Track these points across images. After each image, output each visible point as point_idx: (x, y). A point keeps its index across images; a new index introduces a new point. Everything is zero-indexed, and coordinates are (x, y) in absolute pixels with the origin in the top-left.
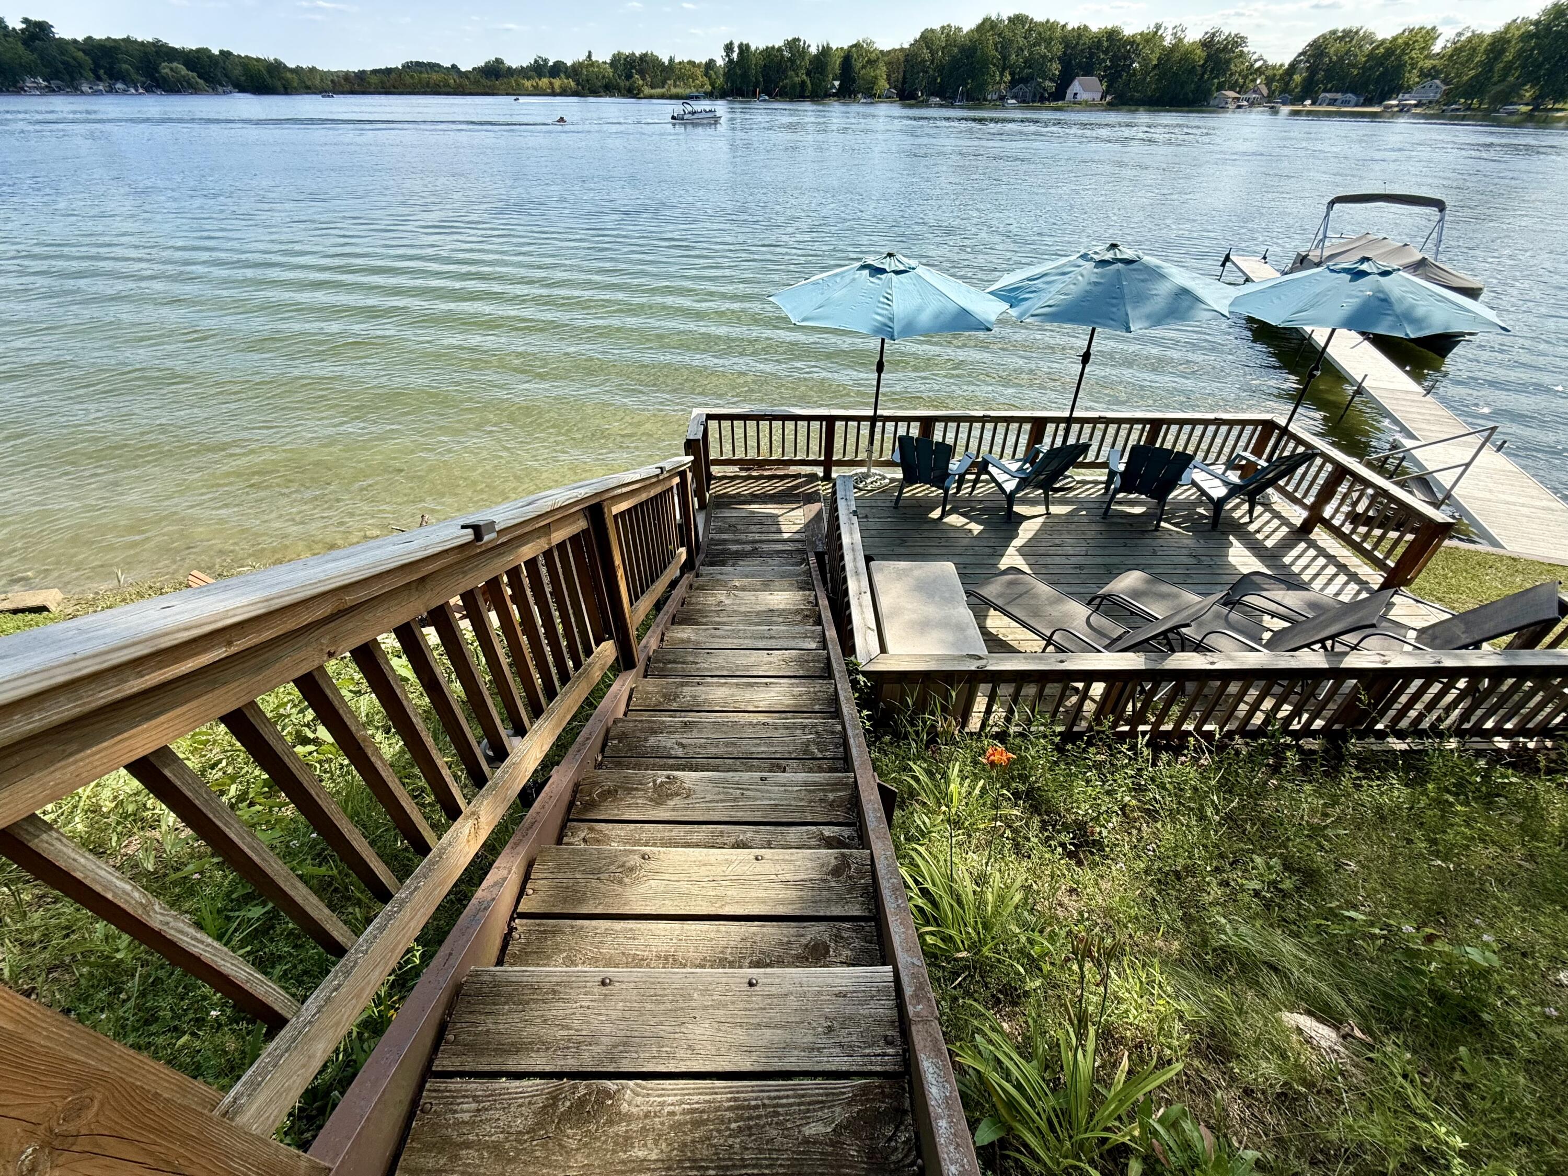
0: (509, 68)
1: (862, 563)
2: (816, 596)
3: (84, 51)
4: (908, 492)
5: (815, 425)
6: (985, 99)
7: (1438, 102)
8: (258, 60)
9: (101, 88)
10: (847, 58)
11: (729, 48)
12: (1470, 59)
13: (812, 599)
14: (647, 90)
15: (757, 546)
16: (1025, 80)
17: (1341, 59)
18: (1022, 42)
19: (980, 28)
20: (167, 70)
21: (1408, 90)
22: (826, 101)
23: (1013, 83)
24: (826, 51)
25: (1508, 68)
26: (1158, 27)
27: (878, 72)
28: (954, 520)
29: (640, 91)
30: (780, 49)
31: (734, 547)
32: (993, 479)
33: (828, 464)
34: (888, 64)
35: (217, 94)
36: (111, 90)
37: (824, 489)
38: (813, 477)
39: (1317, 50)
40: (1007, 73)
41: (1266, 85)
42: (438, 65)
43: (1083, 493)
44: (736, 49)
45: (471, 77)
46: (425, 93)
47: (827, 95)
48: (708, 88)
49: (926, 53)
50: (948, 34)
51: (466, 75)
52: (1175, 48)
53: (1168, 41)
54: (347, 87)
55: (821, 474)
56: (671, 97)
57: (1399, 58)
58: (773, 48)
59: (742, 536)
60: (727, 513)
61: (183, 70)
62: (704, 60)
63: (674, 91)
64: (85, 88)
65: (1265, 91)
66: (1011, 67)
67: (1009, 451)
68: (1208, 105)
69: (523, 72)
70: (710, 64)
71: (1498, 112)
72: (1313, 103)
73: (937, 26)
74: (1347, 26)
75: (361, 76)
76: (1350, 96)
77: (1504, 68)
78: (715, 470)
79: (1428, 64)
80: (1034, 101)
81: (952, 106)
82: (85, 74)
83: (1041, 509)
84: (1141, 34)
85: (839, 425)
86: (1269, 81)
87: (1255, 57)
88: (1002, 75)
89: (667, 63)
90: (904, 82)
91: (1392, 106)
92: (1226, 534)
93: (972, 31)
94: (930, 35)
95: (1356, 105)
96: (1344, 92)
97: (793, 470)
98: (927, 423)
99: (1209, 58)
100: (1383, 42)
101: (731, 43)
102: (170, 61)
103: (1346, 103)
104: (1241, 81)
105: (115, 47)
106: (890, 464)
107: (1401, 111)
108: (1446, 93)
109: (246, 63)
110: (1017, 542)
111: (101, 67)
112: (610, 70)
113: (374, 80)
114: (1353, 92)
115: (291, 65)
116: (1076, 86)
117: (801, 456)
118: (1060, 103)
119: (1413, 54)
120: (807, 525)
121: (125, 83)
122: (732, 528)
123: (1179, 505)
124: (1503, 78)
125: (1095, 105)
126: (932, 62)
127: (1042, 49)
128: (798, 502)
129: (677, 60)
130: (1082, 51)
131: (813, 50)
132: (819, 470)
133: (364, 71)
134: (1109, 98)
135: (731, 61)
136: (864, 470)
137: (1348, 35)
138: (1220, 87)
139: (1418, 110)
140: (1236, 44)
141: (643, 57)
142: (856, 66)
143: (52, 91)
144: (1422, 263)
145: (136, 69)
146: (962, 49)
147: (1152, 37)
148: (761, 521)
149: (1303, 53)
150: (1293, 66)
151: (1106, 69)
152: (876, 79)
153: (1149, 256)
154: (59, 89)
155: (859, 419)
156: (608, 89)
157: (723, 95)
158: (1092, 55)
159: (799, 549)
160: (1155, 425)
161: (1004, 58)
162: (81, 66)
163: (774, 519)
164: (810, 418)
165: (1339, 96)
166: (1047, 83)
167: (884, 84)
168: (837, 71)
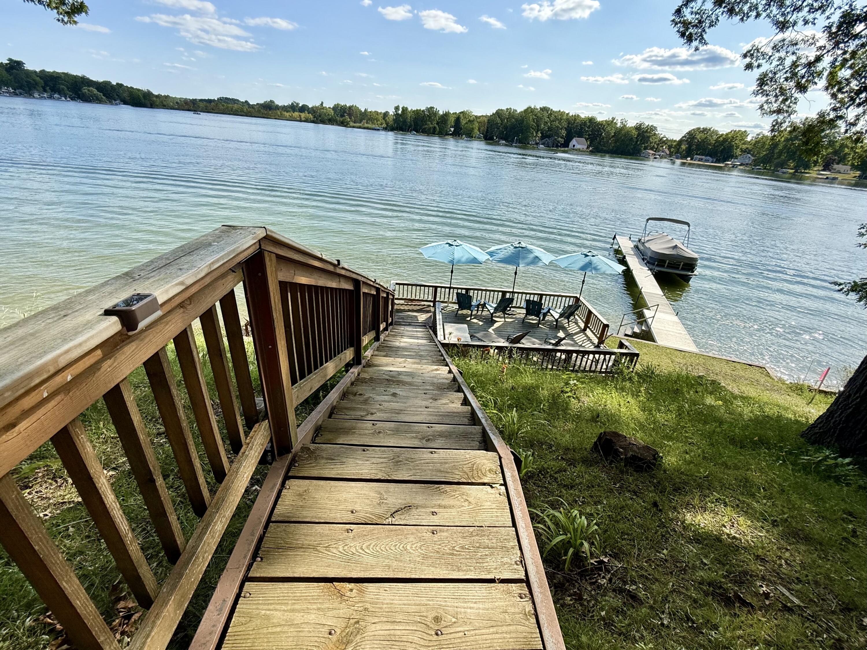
0: (277, 106)
1: (441, 323)
3: (40, 77)
4: (460, 312)
5: (431, 288)
6: (528, 144)
7: (750, 164)
8: (139, 90)
9: (45, 95)
10: (458, 118)
11: (397, 108)
12: (763, 147)
14: (352, 124)
15: (411, 323)
16: (549, 137)
17: (703, 141)
18: (547, 119)
19: (526, 111)
20: (86, 91)
21: (736, 158)
22: (447, 137)
23: (543, 137)
24: (447, 115)
25: (781, 153)
26: (613, 119)
27: (474, 126)
28: (475, 321)
29: (348, 124)
30: (423, 111)
32: (488, 310)
33: (434, 302)
34: (479, 123)
35: (112, 104)
36: (51, 97)
37: (432, 309)
38: (429, 306)
39: (691, 136)
40: (539, 132)
41: (669, 149)
42: (238, 100)
43: (518, 316)
44: (401, 109)
45: (256, 107)
46: (229, 114)
47: (447, 134)
48: (384, 125)
49: (498, 120)
50: (510, 113)
51: (253, 106)
52: (621, 129)
53: (619, 125)
54: (186, 107)
56: (364, 128)
57: (730, 143)
58: (420, 110)
59: (405, 320)
60: (400, 314)
61: (95, 91)
62: (383, 111)
63: (366, 125)
64: (36, 95)
65: (668, 152)
66: (541, 130)
68: (640, 156)
69: (285, 108)
70: (386, 114)
71: (778, 171)
72: (692, 159)
73: (504, 108)
74: (705, 126)
75: (194, 102)
76: (709, 158)
77: (779, 152)
78: (397, 302)
79: (744, 147)
80: (553, 147)
81: (511, 146)
82: (38, 88)
83: (503, 320)
84: (606, 121)
85: (439, 289)
86: (670, 147)
87: (662, 136)
88: (537, 133)
89: (363, 111)
90: (487, 132)
91: (728, 164)
92: (559, 330)
93: (522, 112)
94: (500, 112)
95: (712, 162)
96: (707, 156)
97: (423, 303)
98: (467, 290)
99: (639, 135)
100: (722, 135)
101: (398, 106)
102: (89, 86)
103: (707, 161)
104: (656, 146)
105: (58, 77)
106: (454, 303)
107: (733, 167)
108: (754, 161)
109: (131, 91)
110: (493, 328)
111: (47, 85)
112: (332, 112)
113: (202, 105)
114: (711, 156)
115: (156, 93)
116: (574, 142)
117: (426, 299)
118: (566, 149)
119: (736, 142)
120: (426, 319)
121: (59, 94)
122: (403, 318)
123: (548, 321)
124: (779, 157)
125: (584, 151)
126: (502, 124)
127: (557, 124)
128: (424, 312)
129: (369, 110)
130: (577, 126)
131: (441, 113)
132: (432, 304)
133: (196, 99)
134: (591, 149)
135: (398, 114)
136: (446, 305)
137: (705, 131)
138: (645, 148)
139: (741, 167)
140: (652, 130)
141: (350, 108)
142: (463, 122)
143: (16, 95)
144: (676, 247)
145: (68, 88)
146: (517, 120)
147: (611, 123)
148: (412, 317)
149: (685, 136)
150: (681, 142)
151: (589, 135)
152: (473, 129)
153: (530, 247)
154: (21, 94)
155: (445, 288)
156: (331, 121)
157: (392, 129)
158: (582, 128)
159: (424, 325)
160: (541, 295)
161: (538, 126)
162: (36, 84)
163: (416, 317)
164: (429, 286)
165: (703, 157)
166: (560, 139)
167: (477, 132)
168: (453, 123)
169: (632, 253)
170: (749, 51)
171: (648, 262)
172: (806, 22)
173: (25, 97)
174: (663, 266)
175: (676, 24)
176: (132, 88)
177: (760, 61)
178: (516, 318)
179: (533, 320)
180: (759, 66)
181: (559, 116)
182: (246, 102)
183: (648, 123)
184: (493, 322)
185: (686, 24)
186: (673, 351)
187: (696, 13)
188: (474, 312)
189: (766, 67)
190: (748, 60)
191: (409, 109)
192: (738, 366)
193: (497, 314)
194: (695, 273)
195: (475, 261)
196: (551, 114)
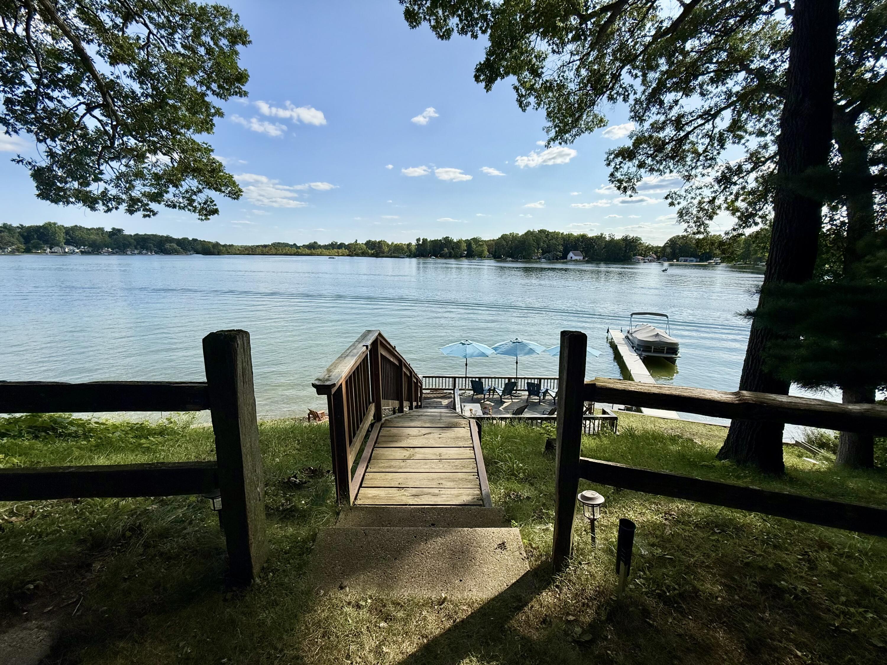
0: (320, 245)
1: (459, 403)
3: (134, 239)
4: (475, 397)
5: (451, 379)
6: (532, 259)
8: (209, 242)
9: (136, 252)
10: (468, 243)
11: (418, 240)
14: (381, 255)
16: (549, 252)
17: (684, 245)
18: (545, 239)
19: (526, 234)
20: (168, 246)
21: (717, 257)
22: (461, 259)
23: (543, 254)
24: (459, 242)
26: (602, 234)
27: (484, 248)
28: (488, 402)
29: (378, 255)
30: (440, 240)
33: (454, 390)
34: (488, 246)
35: (187, 254)
36: (140, 253)
37: (453, 396)
38: (451, 393)
39: (672, 243)
40: (540, 249)
41: (655, 254)
43: (523, 397)
44: (421, 241)
45: (302, 248)
47: (462, 256)
48: (408, 254)
49: (504, 242)
50: (513, 236)
51: (300, 247)
52: (610, 242)
53: (607, 239)
56: (393, 257)
58: (438, 240)
61: (175, 246)
62: (407, 243)
63: (394, 255)
64: (129, 253)
65: (655, 257)
66: (541, 247)
67: (500, 385)
68: (631, 261)
69: (326, 247)
70: (409, 245)
72: (677, 261)
73: (508, 233)
76: (692, 259)
78: (424, 391)
80: (553, 260)
81: (517, 261)
82: (131, 247)
83: (510, 400)
84: (596, 236)
85: (457, 379)
86: (656, 252)
87: (647, 244)
88: (538, 250)
89: (390, 244)
90: (495, 252)
91: (712, 263)
93: (523, 235)
95: (697, 262)
96: (691, 257)
97: (445, 391)
98: (480, 378)
99: (626, 245)
101: (419, 238)
102: (171, 243)
103: (692, 261)
104: (643, 253)
106: (470, 390)
107: (716, 264)
109: (203, 243)
110: (503, 406)
111: (139, 245)
112: (365, 246)
113: (258, 249)
114: (694, 257)
116: (571, 254)
117: (447, 387)
118: (565, 260)
121: (147, 250)
122: (429, 404)
123: (548, 400)
125: (581, 261)
126: (507, 245)
127: (554, 242)
129: (395, 243)
130: (571, 242)
131: (455, 241)
132: (452, 392)
134: (586, 259)
135: (419, 244)
136: (464, 391)
137: (684, 237)
138: (635, 255)
139: (724, 264)
140: (637, 240)
141: (380, 242)
142: (474, 246)
143: (113, 253)
144: (657, 335)
145: (154, 245)
146: (519, 241)
147: (601, 238)
148: (437, 402)
149: (667, 243)
150: (665, 247)
151: (583, 248)
152: (483, 251)
153: (525, 341)
154: (117, 252)
155: (462, 378)
156: (364, 254)
157: (415, 257)
158: (576, 244)
159: (447, 407)
160: (540, 379)
161: (538, 244)
162: (130, 244)
163: (441, 402)
164: (449, 377)
165: (688, 258)
166: (558, 253)
167: (486, 253)
168: (466, 248)
169: (623, 342)
170: (669, 195)
171: (637, 349)
172: (703, 175)
173: (120, 254)
174: (650, 351)
175: (613, 182)
176: (204, 241)
177: (679, 200)
178: (521, 399)
179: (535, 399)
180: (679, 203)
181: (555, 236)
182: (295, 244)
183: (632, 235)
184: (502, 403)
185: (620, 181)
186: (656, 419)
187: (625, 175)
188: (487, 396)
189: (684, 204)
190: (670, 200)
191: (429, 240)
192: (714, 428)
193: (506, 397)
194: (679, 355)
195: (484, 355)
196: (548, 235)
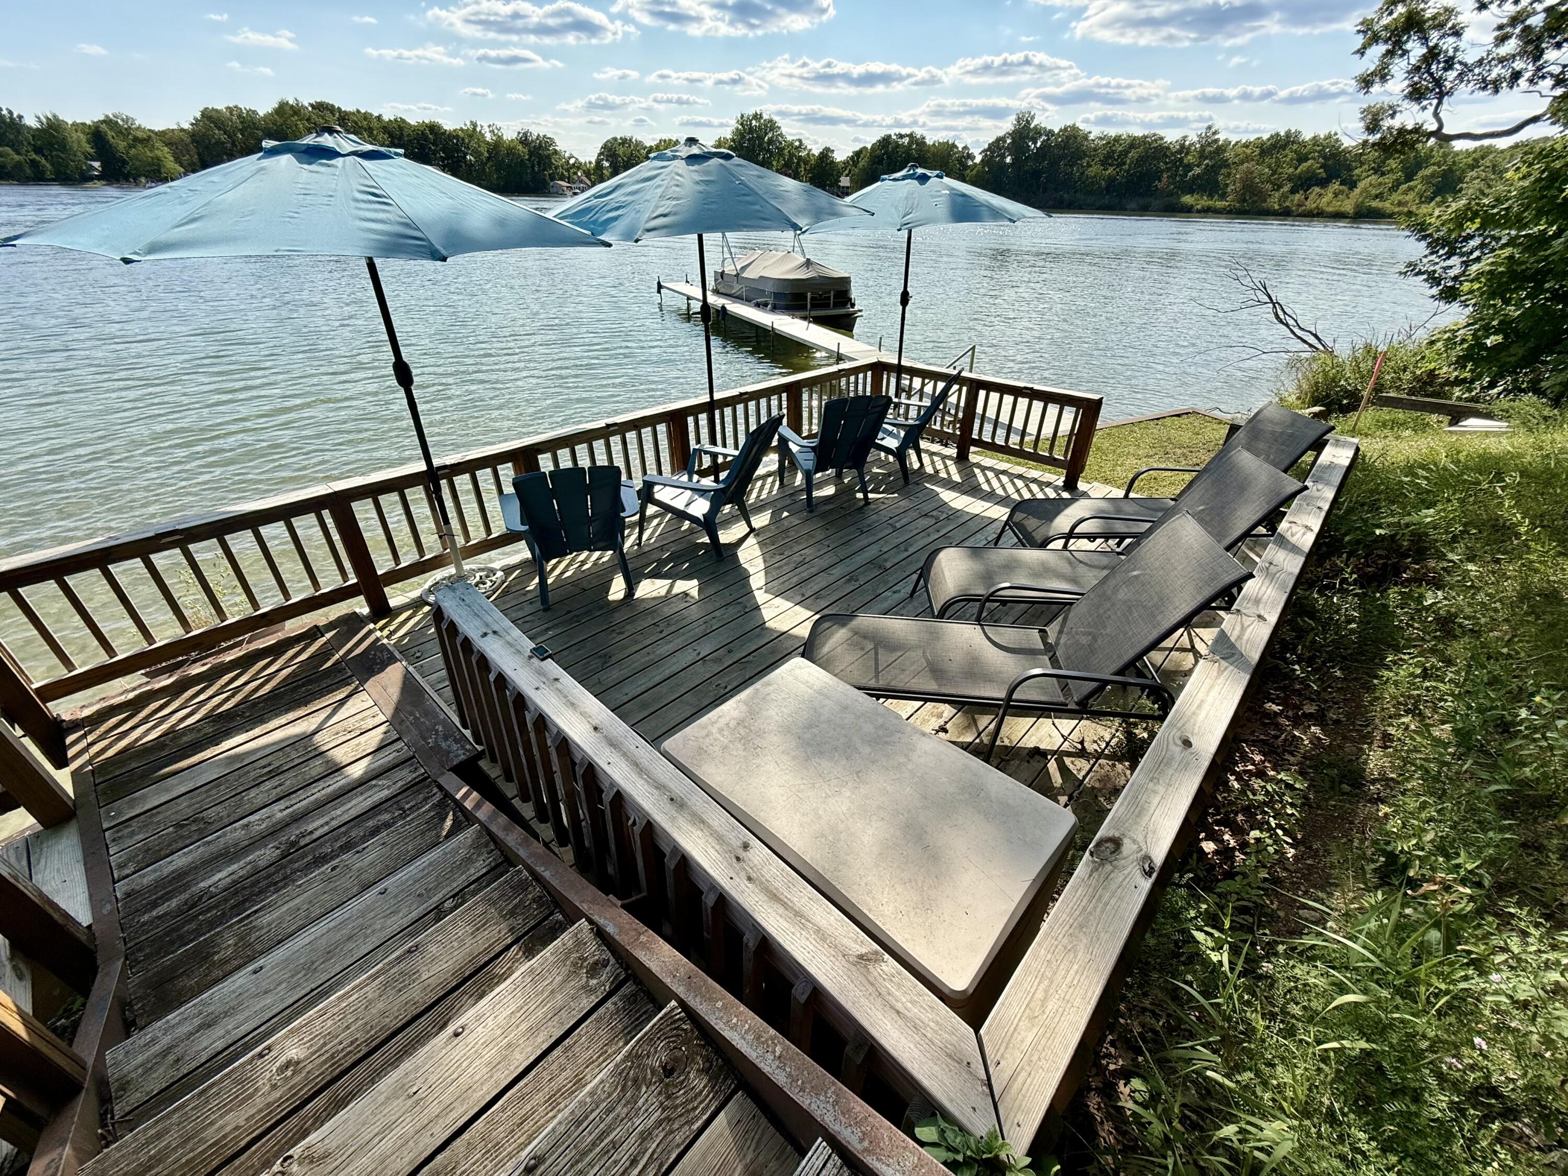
2: (600, 934)
13: (593, 950)
15: (293, 833)
19: (277, 112)
22: (89, 184)
26: (474, 126)
31: (222, 877)
32: (667, 508)
33: (371, 585)
38: (351, 623)
41: (586, 175)
52: (497, 144)
53: (489, 137)
55: (365, 610)
59: (235, 834)
60: (153, 797)
65: (589, 183)
68: (549, 190)
74: (620, 137)
78: (65, 708)
83: (744, 527)
84: (462, 130)
86: (587, 172)
87: (567, 155)
94: (213, 115)
97: (294, 626)
104: (566, 173)
110: (757, 582)
120: (396, 720)
128: (345, 683)
138: (552, 177)
147: (473, 133)
167: (170, 163)
168: (89, 149)
